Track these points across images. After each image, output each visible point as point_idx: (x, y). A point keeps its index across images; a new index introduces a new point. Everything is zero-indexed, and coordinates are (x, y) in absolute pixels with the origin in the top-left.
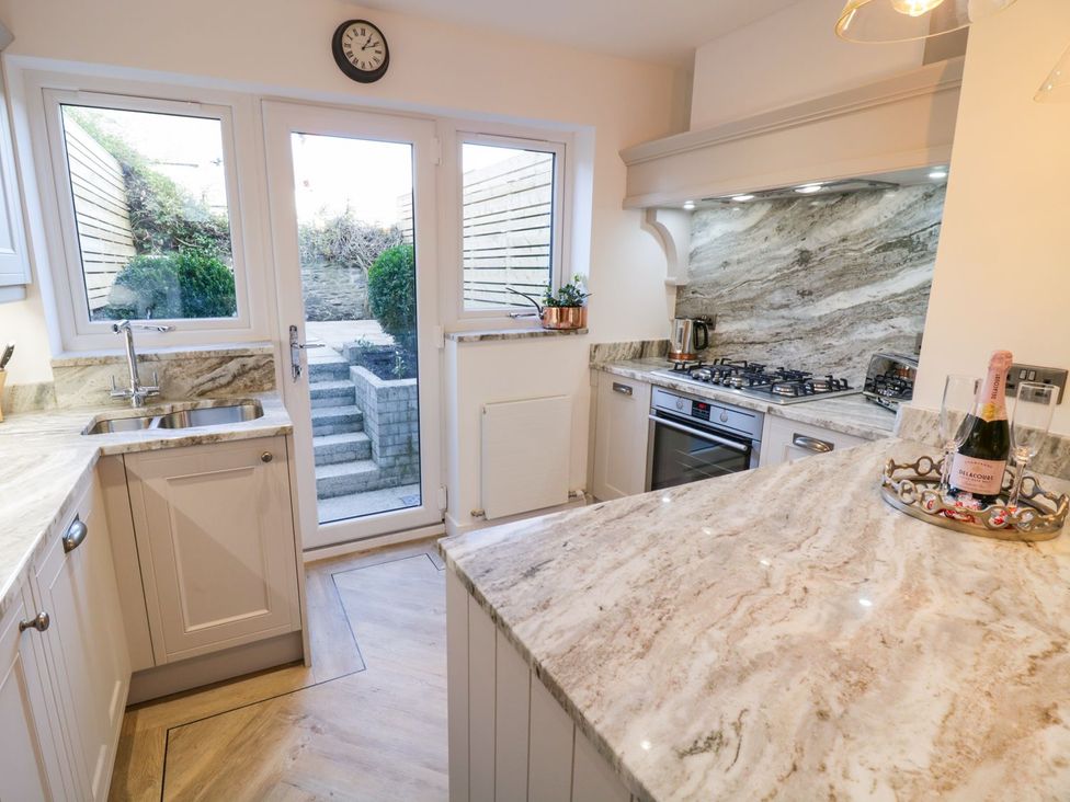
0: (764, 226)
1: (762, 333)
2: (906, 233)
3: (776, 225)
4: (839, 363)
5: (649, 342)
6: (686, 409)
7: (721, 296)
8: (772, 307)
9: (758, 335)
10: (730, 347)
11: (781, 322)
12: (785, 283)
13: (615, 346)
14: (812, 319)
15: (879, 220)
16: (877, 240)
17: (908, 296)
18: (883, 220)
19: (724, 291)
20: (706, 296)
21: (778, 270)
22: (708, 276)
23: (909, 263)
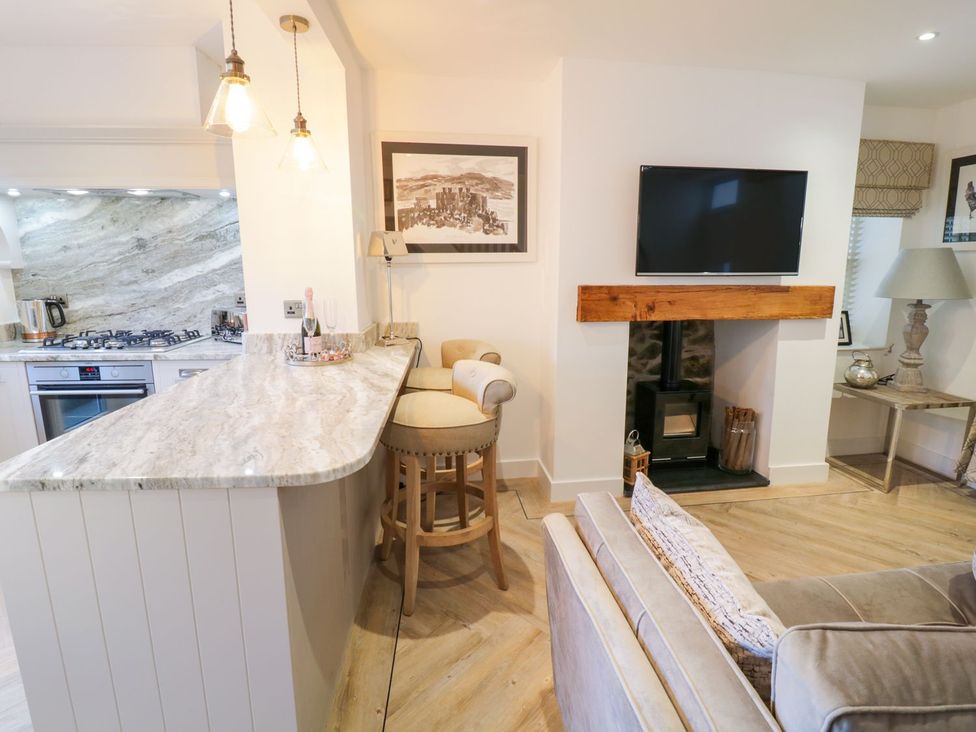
0: (98, 217)
2: (212, 229)
3: (109, 217)
4: (188, 320)
7: (67, 277)
8: (121, 283)
9: (115, 307)
10: (90, 321)
11: (133, 295)
12: (128, 264)
14: (160, 290)
15: (191, 219)
16: (194, 233)
17: (222, 271)
18: (194, 219)
19: (71, 273)
20: (51, 278)
21: (120, 254)
22: (47, 259)
23: (218, 249)
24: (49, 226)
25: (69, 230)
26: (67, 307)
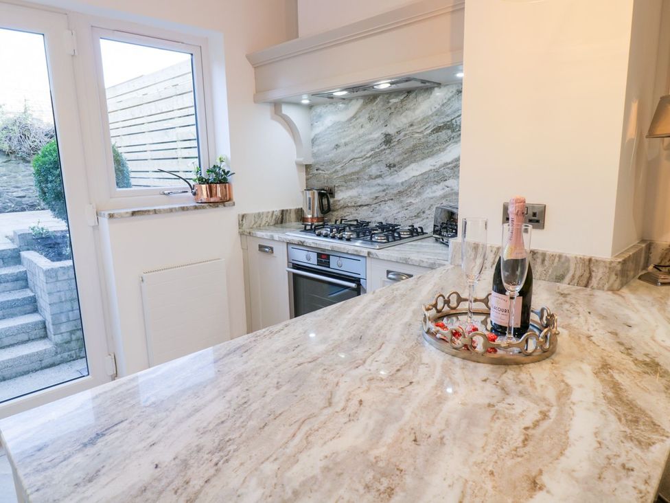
0: (360, 117)
1: (366, 198)
2: (449, 119)
3: (367, 116)
4: (417, 216)
5: (287, 210)
6: (313, 261)
7: (336, 171)
8: (371, 178)
9: (365, 199)
10: (346, 210)
11: (378, 188)
12: (377, 159)
13: (259, 215)
14: (397, 185)
15: (431, 110)
16: (432, 125)
18: (434, 110)
19: (338, 168)
20: (326, 172)
21: (372, 150)
22: (326, 156)
24: (328, 128)
26: (332, 197)
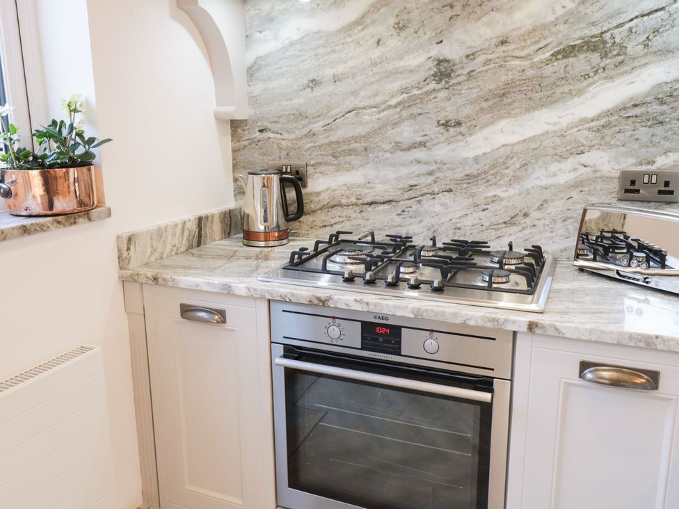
0: (373, 22)
1: (386, 187)
2: (596, 31)
3: (392, 21)
4: (510, 223)
5: (207, 217)
6: (351, 339)
7: (311, 135)
8: (398, 147)
9: (381, 190)
10: (337, 212)
11: (416, 169)
12: (415, 110)
13: (160, 233)
14: (464, 162)
15: (554, 11)
16: (555, 41)
17: (603, 121)
18: (560, 12)
19: (317, 126)
20: (286, 136)
21: (403, 91)
22: (284, 103)
23: (601, 74)
24: (292, 44)
25: (322, 51)
26: (305, 186)
